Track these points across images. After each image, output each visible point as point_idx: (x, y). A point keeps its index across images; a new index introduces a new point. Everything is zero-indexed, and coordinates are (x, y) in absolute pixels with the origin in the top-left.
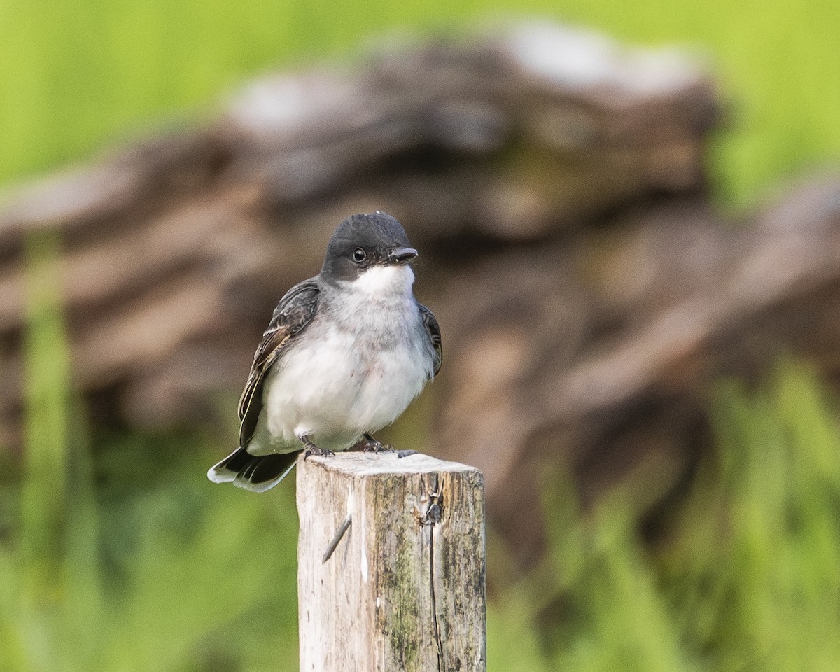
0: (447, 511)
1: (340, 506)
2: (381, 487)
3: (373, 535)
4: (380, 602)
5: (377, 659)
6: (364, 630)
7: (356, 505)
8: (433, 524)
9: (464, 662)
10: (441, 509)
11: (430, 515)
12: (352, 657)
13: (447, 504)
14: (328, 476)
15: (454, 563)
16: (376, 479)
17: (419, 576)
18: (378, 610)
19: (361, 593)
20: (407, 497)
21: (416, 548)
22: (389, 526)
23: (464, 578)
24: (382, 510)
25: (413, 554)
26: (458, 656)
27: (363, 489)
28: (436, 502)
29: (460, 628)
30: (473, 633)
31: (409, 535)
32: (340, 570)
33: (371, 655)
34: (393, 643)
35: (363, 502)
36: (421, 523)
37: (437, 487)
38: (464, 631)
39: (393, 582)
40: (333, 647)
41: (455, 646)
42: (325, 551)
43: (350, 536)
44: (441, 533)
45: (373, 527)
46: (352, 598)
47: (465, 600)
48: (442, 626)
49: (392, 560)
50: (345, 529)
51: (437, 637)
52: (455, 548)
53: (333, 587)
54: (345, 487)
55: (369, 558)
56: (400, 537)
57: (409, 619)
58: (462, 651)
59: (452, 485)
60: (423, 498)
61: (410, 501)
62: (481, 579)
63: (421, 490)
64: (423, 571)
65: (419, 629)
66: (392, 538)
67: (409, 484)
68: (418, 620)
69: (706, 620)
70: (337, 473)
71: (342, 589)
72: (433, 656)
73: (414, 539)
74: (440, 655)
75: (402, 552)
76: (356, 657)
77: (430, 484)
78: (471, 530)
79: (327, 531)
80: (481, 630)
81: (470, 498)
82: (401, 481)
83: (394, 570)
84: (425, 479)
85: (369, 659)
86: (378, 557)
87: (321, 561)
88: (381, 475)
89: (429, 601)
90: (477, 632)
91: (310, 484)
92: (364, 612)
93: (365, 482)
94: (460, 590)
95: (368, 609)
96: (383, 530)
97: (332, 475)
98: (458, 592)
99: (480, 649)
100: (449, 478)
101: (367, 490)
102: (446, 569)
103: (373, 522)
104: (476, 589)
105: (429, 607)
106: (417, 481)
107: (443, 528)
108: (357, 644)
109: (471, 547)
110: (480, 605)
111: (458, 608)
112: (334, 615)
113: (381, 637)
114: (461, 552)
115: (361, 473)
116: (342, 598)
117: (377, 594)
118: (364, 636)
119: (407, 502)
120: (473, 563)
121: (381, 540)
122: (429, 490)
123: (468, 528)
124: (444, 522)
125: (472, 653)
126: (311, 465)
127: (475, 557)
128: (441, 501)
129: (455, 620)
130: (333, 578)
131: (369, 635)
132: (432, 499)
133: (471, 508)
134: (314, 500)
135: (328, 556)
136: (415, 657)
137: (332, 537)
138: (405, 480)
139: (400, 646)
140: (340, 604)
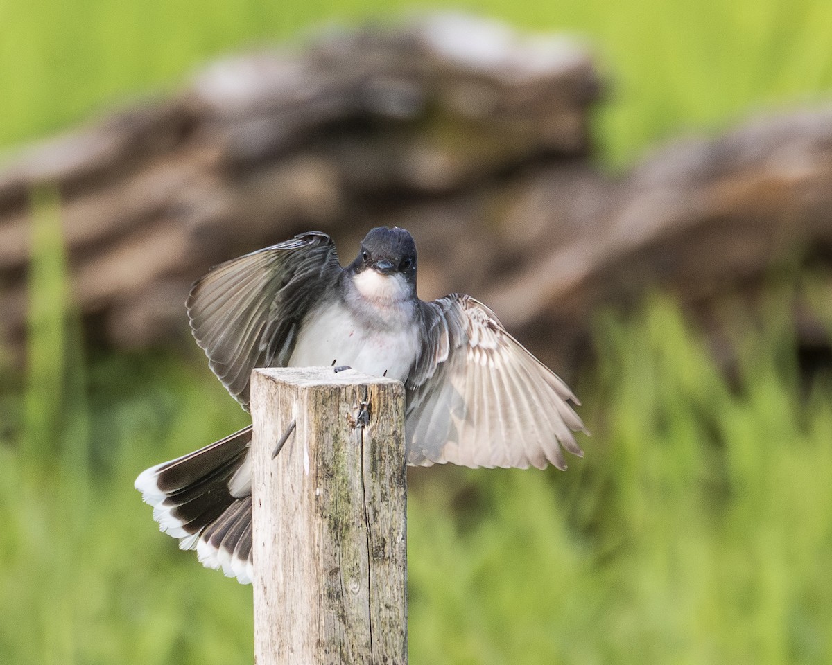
0: (375, 416)
1: (287, 412)
2: (320, 397)
3: (314, 436)
4: (319, 491)
5: (317, 538)
6: (306, 514)
7: (299, 411)
8: (363, 427)
9: (388, 540)
10: (370, 415)
11: (360, 419)
12: (296, 537)
13: (375, 410)
14: (276, 387)
15: (381, 459)
16: (316, 390)
17: (351, 471)
18: (317, 498)
19: (303, 485)
20: (342, 404)
21: (349, 448)
22: (327, 428)
23: (388, 472)
24: (320, 415)
25: (347, 452)
26: (384, 536)
27: (305, 397)
28: (365, 409)
29: (385, 513)
30: (396, 517)
31: (344, 436)
32: (286, 465)
33: (312, 536)
34: (330, 525)
35: (306, 409)
36: (353, 426)
37: (366, 397)
38: (389, 515)
39: (330, 475)
40: (280, 529)
41: (382, 528)
42: (274, 448)
43: (294, 437)
44: (369, 435)
45: (313, 429)
46: (296, 488)
47: (389, 490)
48: (370, 511)
49: (329, 457)
50: (290, 431)
51: (366, 520)
52: (382, 446)
53: (280, 479)
54: (290, 395)
55: (310, 456)
56: (336, 438)
57: (343, 506)
58: (387, 531)
59: (379, 394)
60: (355, 406)
61: (344, 408)
62: (403, 472)
63: (354, 398)
64: (355, 466)
65: (352, 513)
66: (329, 437)
67: (343, 394)
68: (350, 507)
69: (588, 506)
70: (284, 385)
71: (288, 480)
72: (363, 535)
73: (348, 439)
74: (369, 535)
75: (338, 450)
76: (299, 537)
77: (360, 393)
78: (395, 432)
79: (275, 433)
80: (402, 514)
81: (394, 406)
82: (337, 391)
83: (331, 466)
84: (357, 389)
85: (310, 539)
86: (318, 454)
87: (270, 458)
88: (320, 386)
89: (360, 490)
90: (399, 516)
91: (262, 394)
92: (306, 500)
93: (307, 391)
94: (386, 481)
95: (309, 497)
96: (321, 432)
97: (279, 386)
98: (383, 483)
99: (402, 530)
100: (376, 389)
101: (309, 398)
102: (374, 464)
103: (314, 425)
104: (398, 481)
105: (359, 496)
106: (350, 391)
107: (372, 430)
108: (300, 525)
109: (394, 446)
110: (402, 493)
111: (384, 497)
112: (281, 502)
113: (320, 520)
114: (386, 450)
115: (304, 385)
116: (288, 487)
117: (316, 485)
118: (306, 519)
119: (341, 408)
120: (396, 460)
121: (320, 440)
122: (360, 400)
123: (392, 430)
124: (372, 425)
125: (395, 534)
126: (262, 379)
127: (398, 455)
128: (370, 407)
129: (381, 506)
130: (280, 472)
131: (310, 520)
132: (363, 406)
133: (394, 414)
134: (264, 407)
135: (277, 453)
136: (348, 536)
137: (280, 438)
138: (340, 391)
139: (334, 528)
140: (286, 493)
